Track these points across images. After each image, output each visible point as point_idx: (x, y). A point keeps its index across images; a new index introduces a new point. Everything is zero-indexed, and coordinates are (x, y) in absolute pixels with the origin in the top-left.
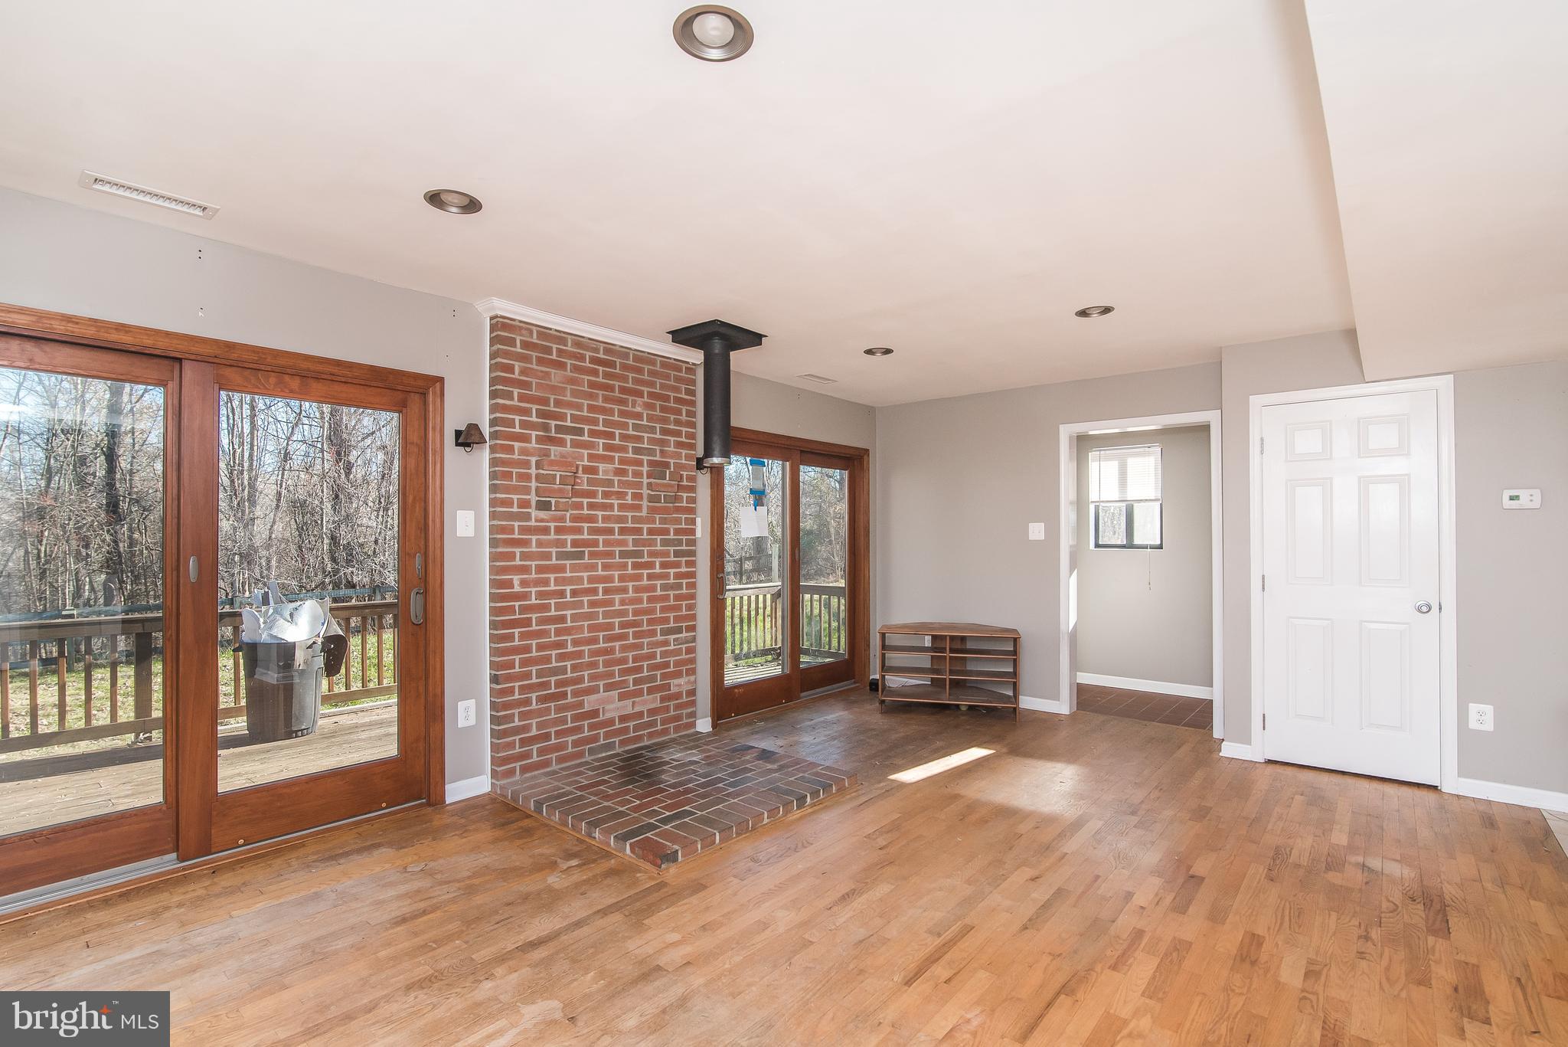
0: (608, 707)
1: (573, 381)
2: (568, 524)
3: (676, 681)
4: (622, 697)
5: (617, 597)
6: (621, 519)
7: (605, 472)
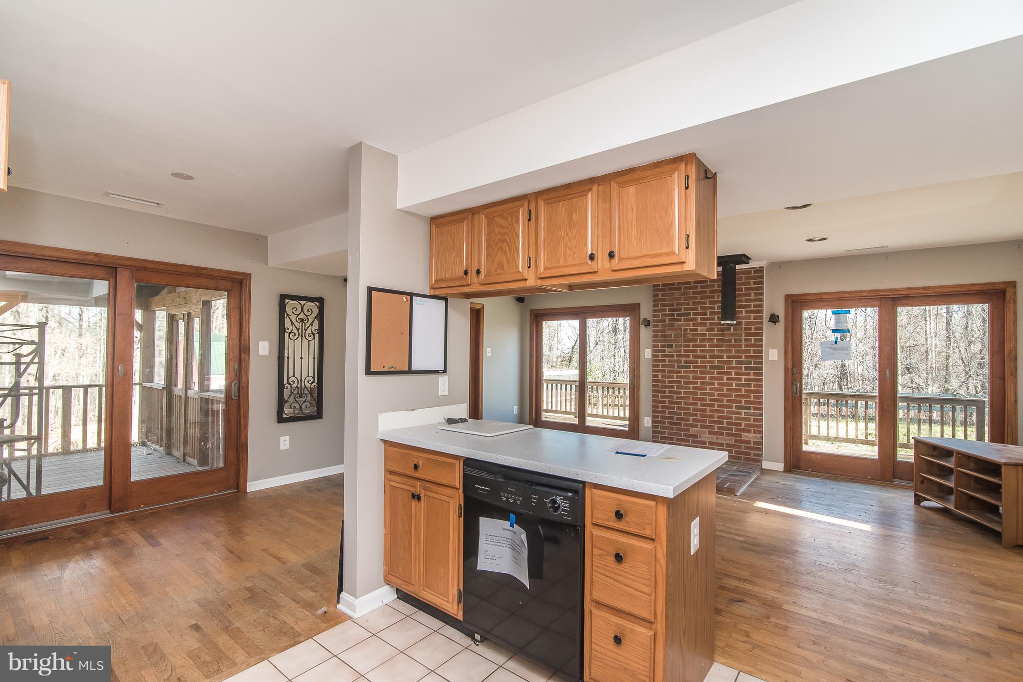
0: (702, 435)
2: (682, 353)
3: (746, 434)
4: (710, 433)
5: (708, 387)
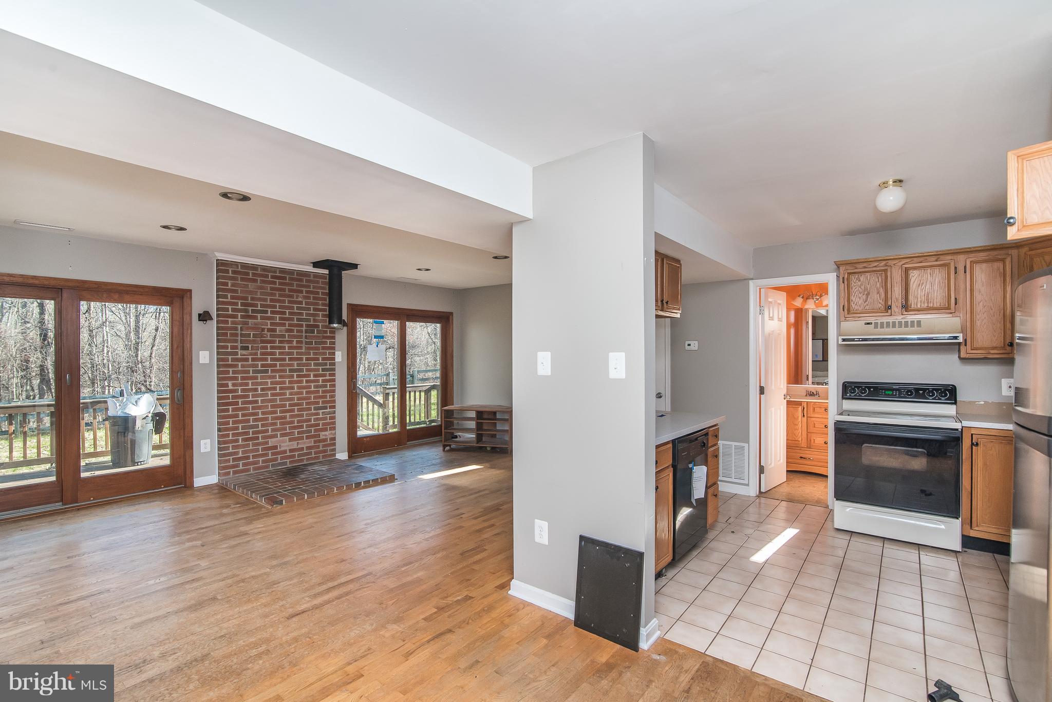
0: (282, 445)
1: (262, 288)
2: (259, 356)
3: (323, 433)
4: (290, 440)
5: (288, 392)
6: (289, 354)
7: (280, 331)
